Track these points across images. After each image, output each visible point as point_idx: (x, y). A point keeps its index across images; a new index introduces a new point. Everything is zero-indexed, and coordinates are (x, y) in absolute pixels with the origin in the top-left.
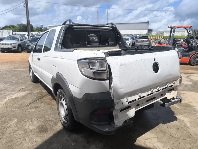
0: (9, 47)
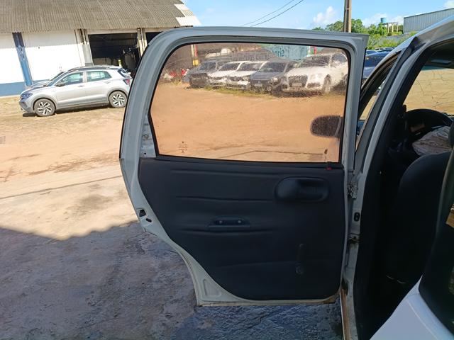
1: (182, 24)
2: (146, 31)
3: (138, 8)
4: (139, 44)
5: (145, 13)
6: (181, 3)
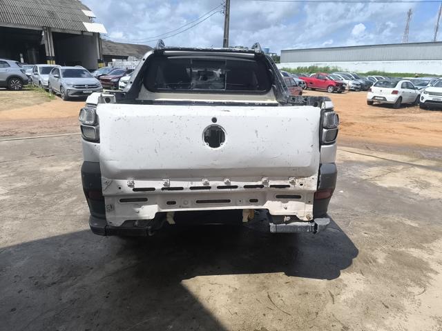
1: (89, 30)
2: (52, 30)
3: (45, 7)
4: (44, 41)
5: (52, 14)
6: (89, 10)
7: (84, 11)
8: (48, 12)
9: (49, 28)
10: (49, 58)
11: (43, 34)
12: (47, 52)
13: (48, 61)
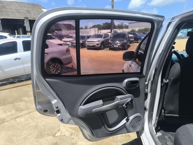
0: (94, 45)
2: (29, 19)
3: (25, 9)
4: (25, 25)
5: (28, 11)
6: (44, 8)
7: (42, 9)
8: (27, 11)
9: (27, 18)
10: (28, 32)
11: (25, 21)
12: (27, 29)
13: (27, 33)
